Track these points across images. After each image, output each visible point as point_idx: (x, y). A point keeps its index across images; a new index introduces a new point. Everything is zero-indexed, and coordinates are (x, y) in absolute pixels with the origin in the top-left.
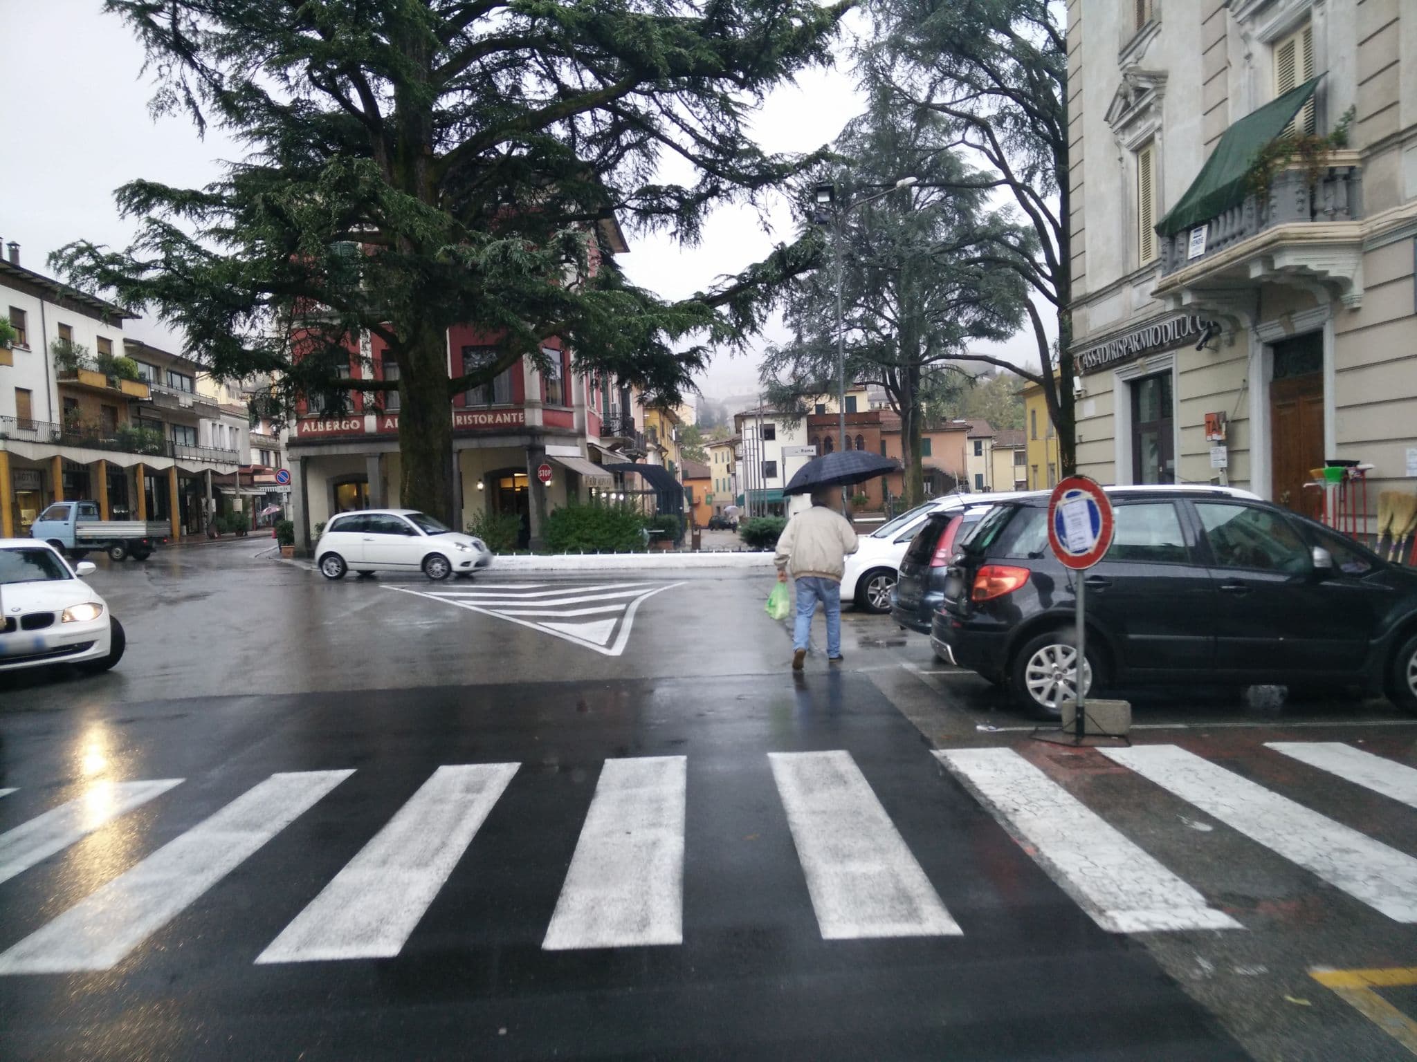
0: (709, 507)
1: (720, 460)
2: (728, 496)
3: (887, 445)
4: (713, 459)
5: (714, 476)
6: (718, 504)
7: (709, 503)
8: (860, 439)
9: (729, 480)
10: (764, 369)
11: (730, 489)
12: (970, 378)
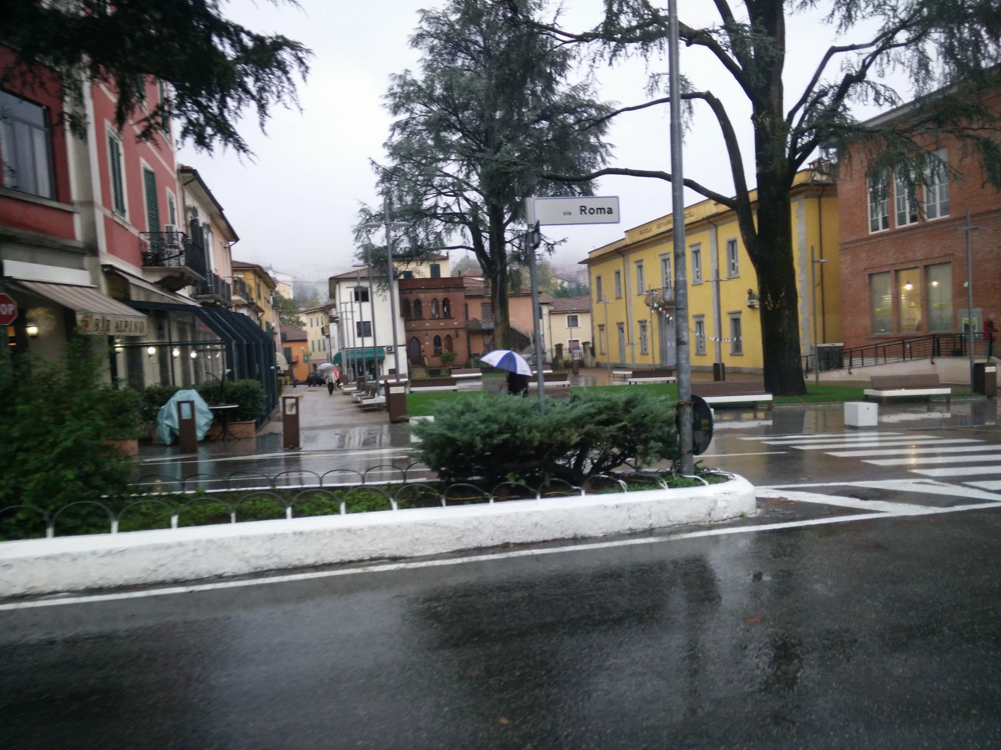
0: (306, 366)
1: (315, 323)
2: (323, 355)
3: (469, 307)
4: (309, 325)
5: (310, 338)
6: (315, 362)
7: (306, 361)
8: (446, 302)
9: (324, 340)
10: (358, 231)
11: (324, 349)
12: (549, 244)
